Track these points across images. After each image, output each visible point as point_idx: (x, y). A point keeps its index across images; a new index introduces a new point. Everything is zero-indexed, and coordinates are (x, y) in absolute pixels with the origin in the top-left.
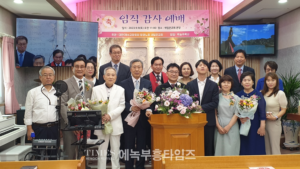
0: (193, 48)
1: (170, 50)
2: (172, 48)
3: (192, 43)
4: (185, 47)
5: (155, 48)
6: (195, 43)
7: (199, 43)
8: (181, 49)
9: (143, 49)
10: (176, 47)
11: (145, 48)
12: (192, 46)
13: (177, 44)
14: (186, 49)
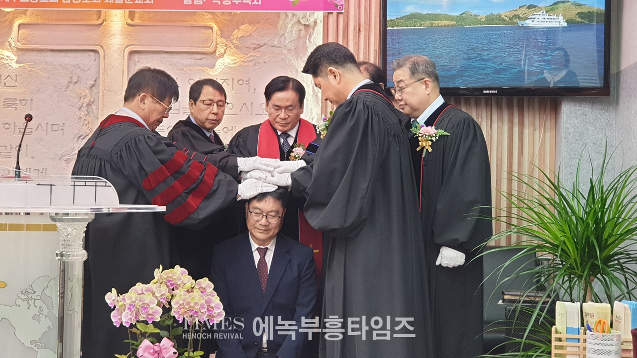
0: (289, 56)
1: (193, 61)
2: (204, 56)
3: (285, 38)
4: (256, 54)
5: (132, 53)
6: (299, 37)
7: (312, 39)
8: (238, 60)
9: (86, 54)
10: (218, 53)
11: (92, 54)
12: (285, 52)
13: (224, 41)
14: (259, 63)
